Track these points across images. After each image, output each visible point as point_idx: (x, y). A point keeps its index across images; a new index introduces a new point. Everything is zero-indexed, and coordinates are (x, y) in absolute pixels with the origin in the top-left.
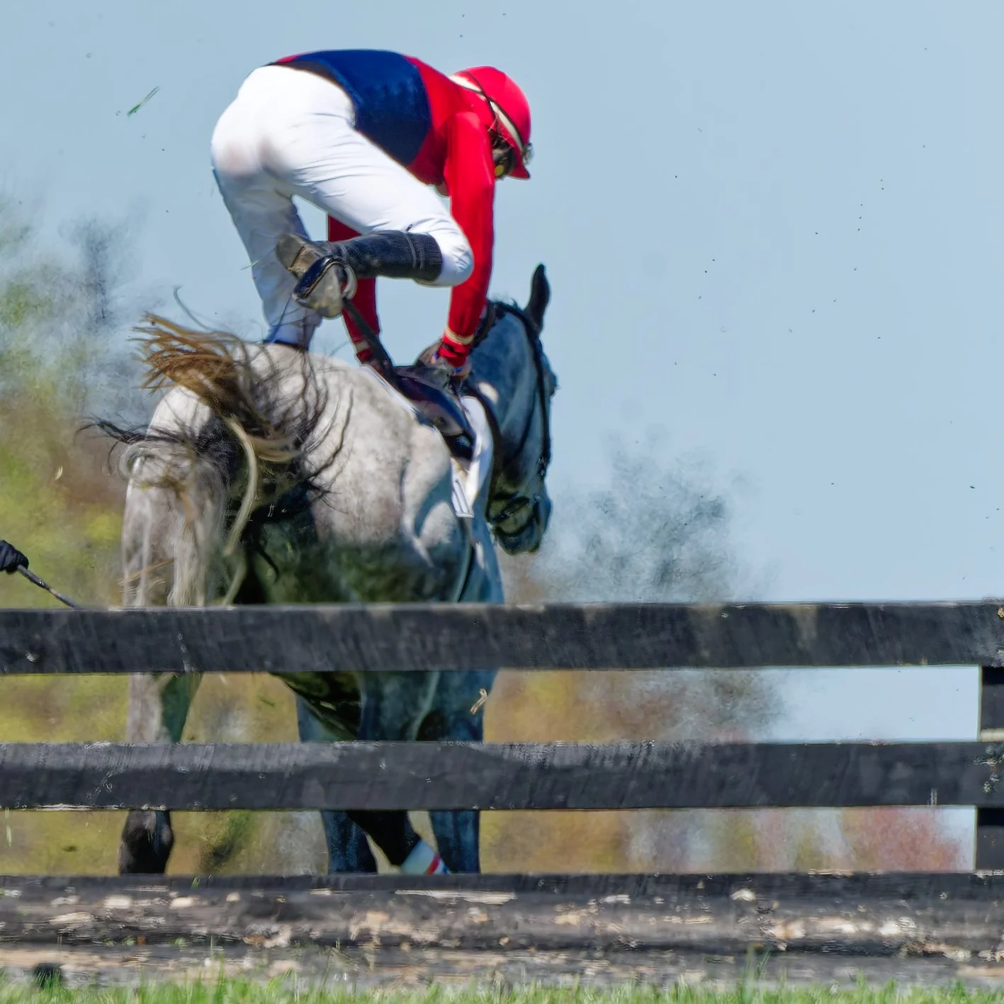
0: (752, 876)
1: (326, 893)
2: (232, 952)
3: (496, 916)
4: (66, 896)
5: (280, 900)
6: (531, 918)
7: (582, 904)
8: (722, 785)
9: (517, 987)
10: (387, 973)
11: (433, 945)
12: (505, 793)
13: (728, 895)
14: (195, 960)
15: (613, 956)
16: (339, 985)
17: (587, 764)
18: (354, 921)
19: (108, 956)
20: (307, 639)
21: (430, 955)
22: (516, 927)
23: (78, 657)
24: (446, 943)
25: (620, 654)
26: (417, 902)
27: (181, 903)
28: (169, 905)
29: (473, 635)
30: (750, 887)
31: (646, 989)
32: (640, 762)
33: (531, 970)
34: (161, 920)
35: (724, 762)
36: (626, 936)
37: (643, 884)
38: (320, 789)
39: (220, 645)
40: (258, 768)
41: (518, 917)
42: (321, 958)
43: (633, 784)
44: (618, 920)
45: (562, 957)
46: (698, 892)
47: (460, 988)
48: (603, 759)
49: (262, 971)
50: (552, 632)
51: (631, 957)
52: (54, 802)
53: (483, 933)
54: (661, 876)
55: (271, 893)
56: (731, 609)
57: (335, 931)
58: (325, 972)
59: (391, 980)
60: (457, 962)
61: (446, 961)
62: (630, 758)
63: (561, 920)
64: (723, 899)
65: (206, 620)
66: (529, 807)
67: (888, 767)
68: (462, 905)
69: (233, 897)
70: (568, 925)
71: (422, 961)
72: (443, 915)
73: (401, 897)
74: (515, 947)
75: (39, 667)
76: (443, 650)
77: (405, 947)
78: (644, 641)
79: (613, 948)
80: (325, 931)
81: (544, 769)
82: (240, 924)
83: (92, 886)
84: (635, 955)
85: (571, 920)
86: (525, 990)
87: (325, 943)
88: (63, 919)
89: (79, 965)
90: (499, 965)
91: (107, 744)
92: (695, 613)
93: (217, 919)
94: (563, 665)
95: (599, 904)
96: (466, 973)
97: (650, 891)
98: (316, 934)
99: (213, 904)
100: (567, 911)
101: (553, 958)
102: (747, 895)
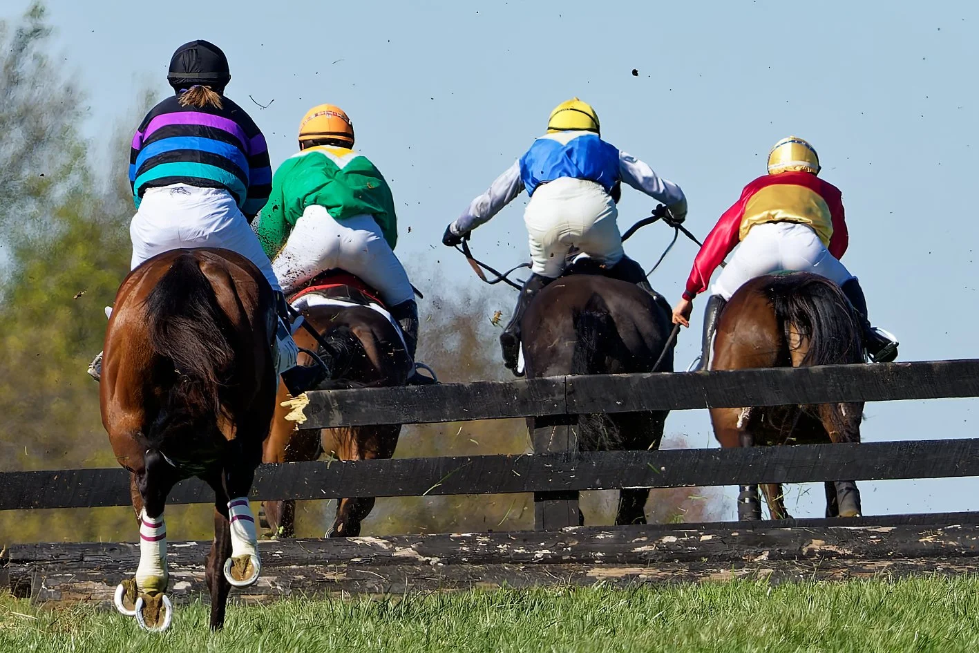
1: (789, 529)
2: (736, 565)
3: (885, 539)
4: (641, 537)
6: (905, 540)
7: (935, 530)
11: (849, 557)
14: (715, 570)
15: (952, 559)
18: (806, 544)
19: (664, 569)
21: (849, 562)
22: (897, 545)
24: (857, 555)
26: (840, 533)
27: (706, 538)
28: (699, 539)
34: (695, 548)
36: (960, 548)
37: (968, 517)
39: (726, 391)
41: (898, 539)
44: (954, 538)
45: (923, 561)
50: (915, 378)
51: (963, 560)
52: (632, 484)
53: (879, 549)
55: (757, 531)
57: (795, 550)
61: (859, 565)
63: (922, 540)
65: (716, 377)
66: (903, 477)
68: (866, 534)
69: (735, 534)
70: (926, 542)
71: (846, 566)
72: (856, 540)
73: (831, 530)
74: (896, 556)
77: (834, 558)
78: (967, 381)
79: (950, 554)
80: (788, 550)
82: (740, 549)
83: (657, 530)
84: (965, 558)
88: (639, 549)
89: (649, 574)
90: (889, 566)
95: (944, 530)
96: (871, 572)
99: (725, 538)
100: (927, 535)
101: (918, 561)
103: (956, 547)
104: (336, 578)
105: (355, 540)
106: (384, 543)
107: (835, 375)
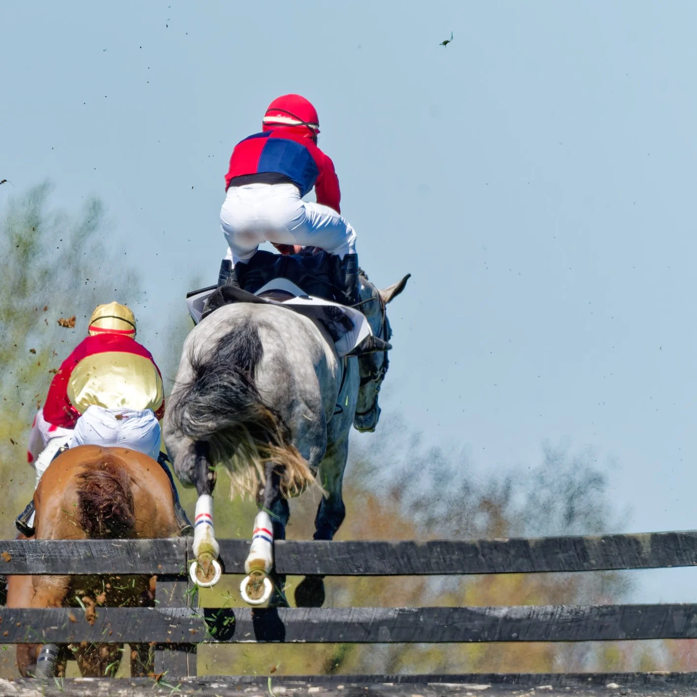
0: (617, 675)
1: (391, 684)
4: (252, 687)
5: (366, 688)
7: (528, 690)
8: (601, 628)
12: (486, 633)
13: (604, 684)
17: (529, 618)
20: (382, 557)
26: (439, 689)
27: (313, 690)
28: (307, 691)
29: (471, 555)
30: (615, 682)
32: (558, 616)
35: (603, 615)
37: (560, 678)
38: (388, 631)
39: (336, 560)
40: (355, 620)
43: (554, 628)
46: (588, 683)
48: (537, 615)
50: (513, 552)
52: (247, 639)
54: (568, 675)
55: (361, 685)
56: (605, 538)
62: (552, 614)
64: (602, 687)
65: (329, 548)
66: (499, 640)
67: (689, 617)
68: (463, 691)
69: (341, 687)
73: (430, 686)
75: (240, 569)
78: (560, 556)
81: (506, 620)
92: (587, 540)
95: (535, 689)
97: (563, 682)
99: (330, 690)
100: (519, 693)
102: (614, 685)
107: (439, 549)
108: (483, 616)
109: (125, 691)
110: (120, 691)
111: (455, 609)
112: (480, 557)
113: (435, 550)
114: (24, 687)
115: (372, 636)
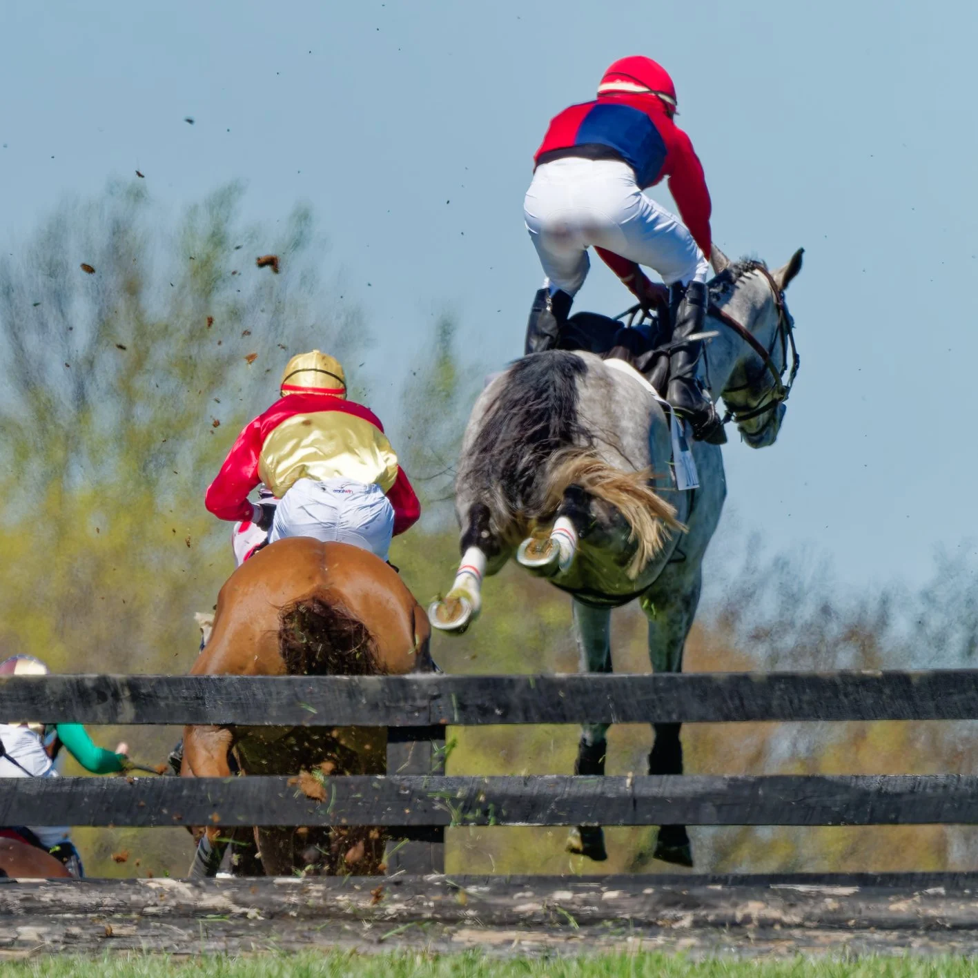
1: (719, 887)
2: (649, 931)
3: (845, 904)
4: (525, 891)
5: (684, 893)
6: (871, 906)
7: (910, 895)
9: (861, 957)
10: (764, 946)
11: (799, 926)
12: (852, 813)
14: (621, 938)
15: (932, 934)
16: (728, 956)
17: (912, 791)
18: (739, 908)
19: (555, 934)
20: (703, 698)
21: (797, 933)
22: (860, 912)
23: (533, 712)
24: (808, 924)
25: (938, 708)
26: (786, 895)
27: (611, 895)
28: (601, 896)
29: (828, 694)
31: (958, 958)
32: (952, 789)
33: (870, 944)
34: (595, 908)
36: (942, 918)
37: (956, 880)
38: (714, 810)
39: (638, 702)
40: (667, 794)
41: (862, 905)
42: (714, 936)
43: (947, 805)
44: (936, 906)
45: (894, 935)
47: (820, 957)
48: (925, 788)
49: (671, 947)
50: (887, 691)
51: (946, 934)
52: (515, 821)
53: (836, 917)
54: (968, 873)
55: (676, 888)
57: (726, 915)
58: (718, 947)
59: (768, 951)
60: (816, 937)
61: (809, 937)
62: (945, 787)
63: (893, 907)
65: (629, 684)
66: (870, 823)
68: (820, 896)
69: (649, 891)
70: (898, 911)
71: (790, 938)
72: (806, 904)
73: (774, 890)
74: (859, 927)
75: (504, 719)
76: (805, 706)
77: (777, 927)
78: (956, 698)
79: (932, 927)
80: (717, 915)
81: (880, 793)
82: (654, 911)
83: (545, 883)
84: (949, 933)
85: (901, 907)
86: (867, 958)
87: (719, 924)
88: (522, 908)
89: (533, 941)
90: (849, 940)
91: (555, 776)
93: (637, 908)
94: (896, 716)
95: (922, 895)
96: (824, 945)
97: (961, 884)
98: (711, 918)
99: (634, 896)
100: (899, 900)
101: (887, 935)
103: (937, 918)
104: (124, 932)
105: (148, 882)
106: (188, 888)
107: (782, 686)
108: (846, 788)
109: (346, 897)
110: (339, 898)
111: (808, 779)
112: (842, 697)
113: (777, 688)
114: (205, 891)
115: (690, 816)
